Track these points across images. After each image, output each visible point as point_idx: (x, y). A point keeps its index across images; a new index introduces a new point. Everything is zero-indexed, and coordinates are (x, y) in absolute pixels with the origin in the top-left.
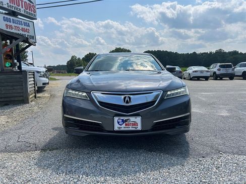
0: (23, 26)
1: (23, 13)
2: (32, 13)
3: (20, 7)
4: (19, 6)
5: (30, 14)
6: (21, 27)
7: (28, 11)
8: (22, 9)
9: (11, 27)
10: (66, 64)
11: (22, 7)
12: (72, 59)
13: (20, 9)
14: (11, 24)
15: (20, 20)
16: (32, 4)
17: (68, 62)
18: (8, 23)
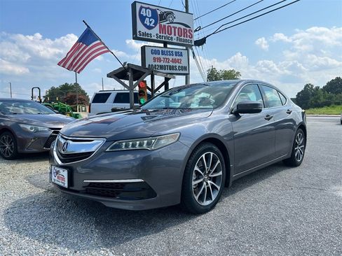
0: (174, 57)
1: (175, 41)
2: (188, 38)
3: (173, 35)
4: (171, 34)
5: (184, 41)
6: (171, 57)
7: (182, 37)
8: (175, 37)
9: (159, 60)
10: (295, 97)
11: (175, 35)
12: (305, 88)
13: (172, 38)
14: (161, 56)
15: (171, 50)
16: (188, 29)
17: (299, 94)
18: (157, 56)
